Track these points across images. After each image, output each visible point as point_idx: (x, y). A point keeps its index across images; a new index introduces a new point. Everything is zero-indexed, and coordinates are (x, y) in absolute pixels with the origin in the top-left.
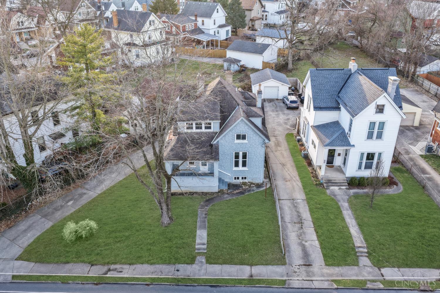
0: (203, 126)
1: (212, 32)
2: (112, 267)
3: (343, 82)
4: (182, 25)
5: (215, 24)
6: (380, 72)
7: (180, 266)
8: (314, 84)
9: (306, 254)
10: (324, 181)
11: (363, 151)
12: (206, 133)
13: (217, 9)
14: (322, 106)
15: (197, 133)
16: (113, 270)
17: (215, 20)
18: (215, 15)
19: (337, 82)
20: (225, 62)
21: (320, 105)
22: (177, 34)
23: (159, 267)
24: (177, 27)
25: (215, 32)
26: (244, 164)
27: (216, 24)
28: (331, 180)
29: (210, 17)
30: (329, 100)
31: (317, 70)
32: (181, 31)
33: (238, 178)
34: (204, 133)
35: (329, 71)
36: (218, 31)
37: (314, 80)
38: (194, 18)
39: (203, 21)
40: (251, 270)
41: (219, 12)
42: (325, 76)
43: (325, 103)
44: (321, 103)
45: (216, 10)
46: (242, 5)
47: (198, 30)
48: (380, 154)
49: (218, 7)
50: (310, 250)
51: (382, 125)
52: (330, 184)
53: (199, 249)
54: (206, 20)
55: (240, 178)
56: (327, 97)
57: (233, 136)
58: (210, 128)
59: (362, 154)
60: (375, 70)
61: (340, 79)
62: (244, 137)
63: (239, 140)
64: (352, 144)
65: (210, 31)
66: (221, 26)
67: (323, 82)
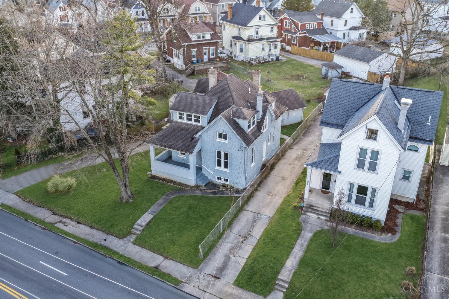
0: (193, 118)
1: (340, 35)
2: (65, 220)
3: (367, 99)
4: (301, 23)
5: (345, 25)
6: (420, 94)
7: (110, 238)
8: (332, 96)
9: (224, 267)
10: (305, 206)
11: (353, 181)
12: (195, 126)
13: (352, 9)
14: (331, 122)
15: (186, 124)
16: (63, 223)
17: (346, 21)
18: (347, 15)
19: (360, 98)
20: (323, 67)
21: (329, 120)
22: (295, 33)
23: (95, 232)
24: (296, 25)
25: (344, 34)
26: (226, 166)
27: (347, 25)
28: (313, 206)
29: (340, 17)
30: (343, 116)
31: (341, 81)
32: (299, 29)
33: (221, 179)
34: (193, 125)
35: (355, 84)
36: (349, 33)
37: (333, 92)
38: (319, 17)
39: (332, 21)
40: (162, 262)
41: (353, 12)
42: (348, 89)
43: (336, 119)
44: (331, 119)
45: (349, 10)
46: (388, 6)
47: (322, 30)
48: (374, 190)
49: (352, 7)
50: (231, 264)
51: (375, 154)
52: (309, 210)
53: (136, 229)
54: (336, 20)
55: (223, 179)
56: (341, 113)
57: (215, 134)
58: (199, 121)
59: (352, 185)
60: (413, 91)
61: (365, 95)
62: (225, 137)
63: (221, 139)
64: (339, 169)
65: (338, 32)
66: (353, 29)
67: (343, 95)
